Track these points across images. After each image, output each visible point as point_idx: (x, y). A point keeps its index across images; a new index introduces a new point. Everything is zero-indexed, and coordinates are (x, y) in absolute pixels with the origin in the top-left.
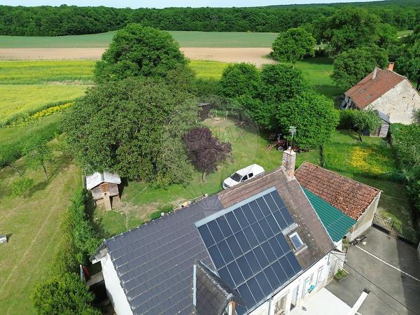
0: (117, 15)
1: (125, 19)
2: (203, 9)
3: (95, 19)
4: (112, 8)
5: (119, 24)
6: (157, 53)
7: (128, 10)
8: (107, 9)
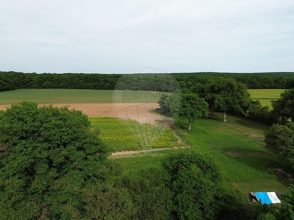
0: (24, 78)
1: (31, 81)
2: (92, 75)
3: (4, 81)
4: (20, 73)
5: (25, 84)
6: (64, 152)
7: (34, 74)
8: (16, 74)
